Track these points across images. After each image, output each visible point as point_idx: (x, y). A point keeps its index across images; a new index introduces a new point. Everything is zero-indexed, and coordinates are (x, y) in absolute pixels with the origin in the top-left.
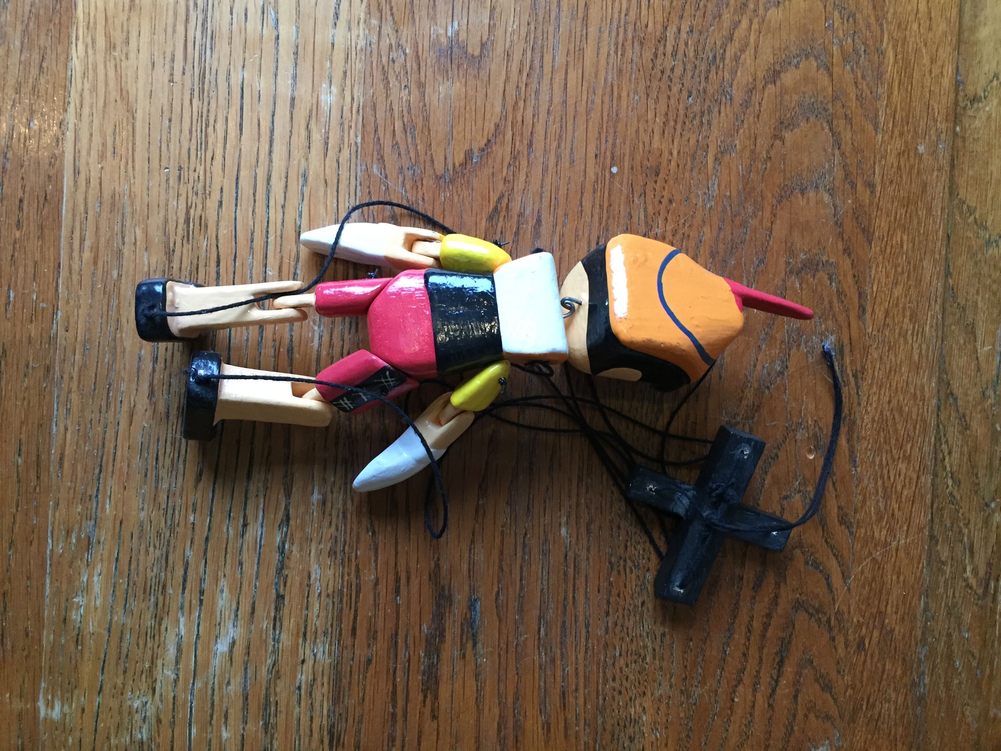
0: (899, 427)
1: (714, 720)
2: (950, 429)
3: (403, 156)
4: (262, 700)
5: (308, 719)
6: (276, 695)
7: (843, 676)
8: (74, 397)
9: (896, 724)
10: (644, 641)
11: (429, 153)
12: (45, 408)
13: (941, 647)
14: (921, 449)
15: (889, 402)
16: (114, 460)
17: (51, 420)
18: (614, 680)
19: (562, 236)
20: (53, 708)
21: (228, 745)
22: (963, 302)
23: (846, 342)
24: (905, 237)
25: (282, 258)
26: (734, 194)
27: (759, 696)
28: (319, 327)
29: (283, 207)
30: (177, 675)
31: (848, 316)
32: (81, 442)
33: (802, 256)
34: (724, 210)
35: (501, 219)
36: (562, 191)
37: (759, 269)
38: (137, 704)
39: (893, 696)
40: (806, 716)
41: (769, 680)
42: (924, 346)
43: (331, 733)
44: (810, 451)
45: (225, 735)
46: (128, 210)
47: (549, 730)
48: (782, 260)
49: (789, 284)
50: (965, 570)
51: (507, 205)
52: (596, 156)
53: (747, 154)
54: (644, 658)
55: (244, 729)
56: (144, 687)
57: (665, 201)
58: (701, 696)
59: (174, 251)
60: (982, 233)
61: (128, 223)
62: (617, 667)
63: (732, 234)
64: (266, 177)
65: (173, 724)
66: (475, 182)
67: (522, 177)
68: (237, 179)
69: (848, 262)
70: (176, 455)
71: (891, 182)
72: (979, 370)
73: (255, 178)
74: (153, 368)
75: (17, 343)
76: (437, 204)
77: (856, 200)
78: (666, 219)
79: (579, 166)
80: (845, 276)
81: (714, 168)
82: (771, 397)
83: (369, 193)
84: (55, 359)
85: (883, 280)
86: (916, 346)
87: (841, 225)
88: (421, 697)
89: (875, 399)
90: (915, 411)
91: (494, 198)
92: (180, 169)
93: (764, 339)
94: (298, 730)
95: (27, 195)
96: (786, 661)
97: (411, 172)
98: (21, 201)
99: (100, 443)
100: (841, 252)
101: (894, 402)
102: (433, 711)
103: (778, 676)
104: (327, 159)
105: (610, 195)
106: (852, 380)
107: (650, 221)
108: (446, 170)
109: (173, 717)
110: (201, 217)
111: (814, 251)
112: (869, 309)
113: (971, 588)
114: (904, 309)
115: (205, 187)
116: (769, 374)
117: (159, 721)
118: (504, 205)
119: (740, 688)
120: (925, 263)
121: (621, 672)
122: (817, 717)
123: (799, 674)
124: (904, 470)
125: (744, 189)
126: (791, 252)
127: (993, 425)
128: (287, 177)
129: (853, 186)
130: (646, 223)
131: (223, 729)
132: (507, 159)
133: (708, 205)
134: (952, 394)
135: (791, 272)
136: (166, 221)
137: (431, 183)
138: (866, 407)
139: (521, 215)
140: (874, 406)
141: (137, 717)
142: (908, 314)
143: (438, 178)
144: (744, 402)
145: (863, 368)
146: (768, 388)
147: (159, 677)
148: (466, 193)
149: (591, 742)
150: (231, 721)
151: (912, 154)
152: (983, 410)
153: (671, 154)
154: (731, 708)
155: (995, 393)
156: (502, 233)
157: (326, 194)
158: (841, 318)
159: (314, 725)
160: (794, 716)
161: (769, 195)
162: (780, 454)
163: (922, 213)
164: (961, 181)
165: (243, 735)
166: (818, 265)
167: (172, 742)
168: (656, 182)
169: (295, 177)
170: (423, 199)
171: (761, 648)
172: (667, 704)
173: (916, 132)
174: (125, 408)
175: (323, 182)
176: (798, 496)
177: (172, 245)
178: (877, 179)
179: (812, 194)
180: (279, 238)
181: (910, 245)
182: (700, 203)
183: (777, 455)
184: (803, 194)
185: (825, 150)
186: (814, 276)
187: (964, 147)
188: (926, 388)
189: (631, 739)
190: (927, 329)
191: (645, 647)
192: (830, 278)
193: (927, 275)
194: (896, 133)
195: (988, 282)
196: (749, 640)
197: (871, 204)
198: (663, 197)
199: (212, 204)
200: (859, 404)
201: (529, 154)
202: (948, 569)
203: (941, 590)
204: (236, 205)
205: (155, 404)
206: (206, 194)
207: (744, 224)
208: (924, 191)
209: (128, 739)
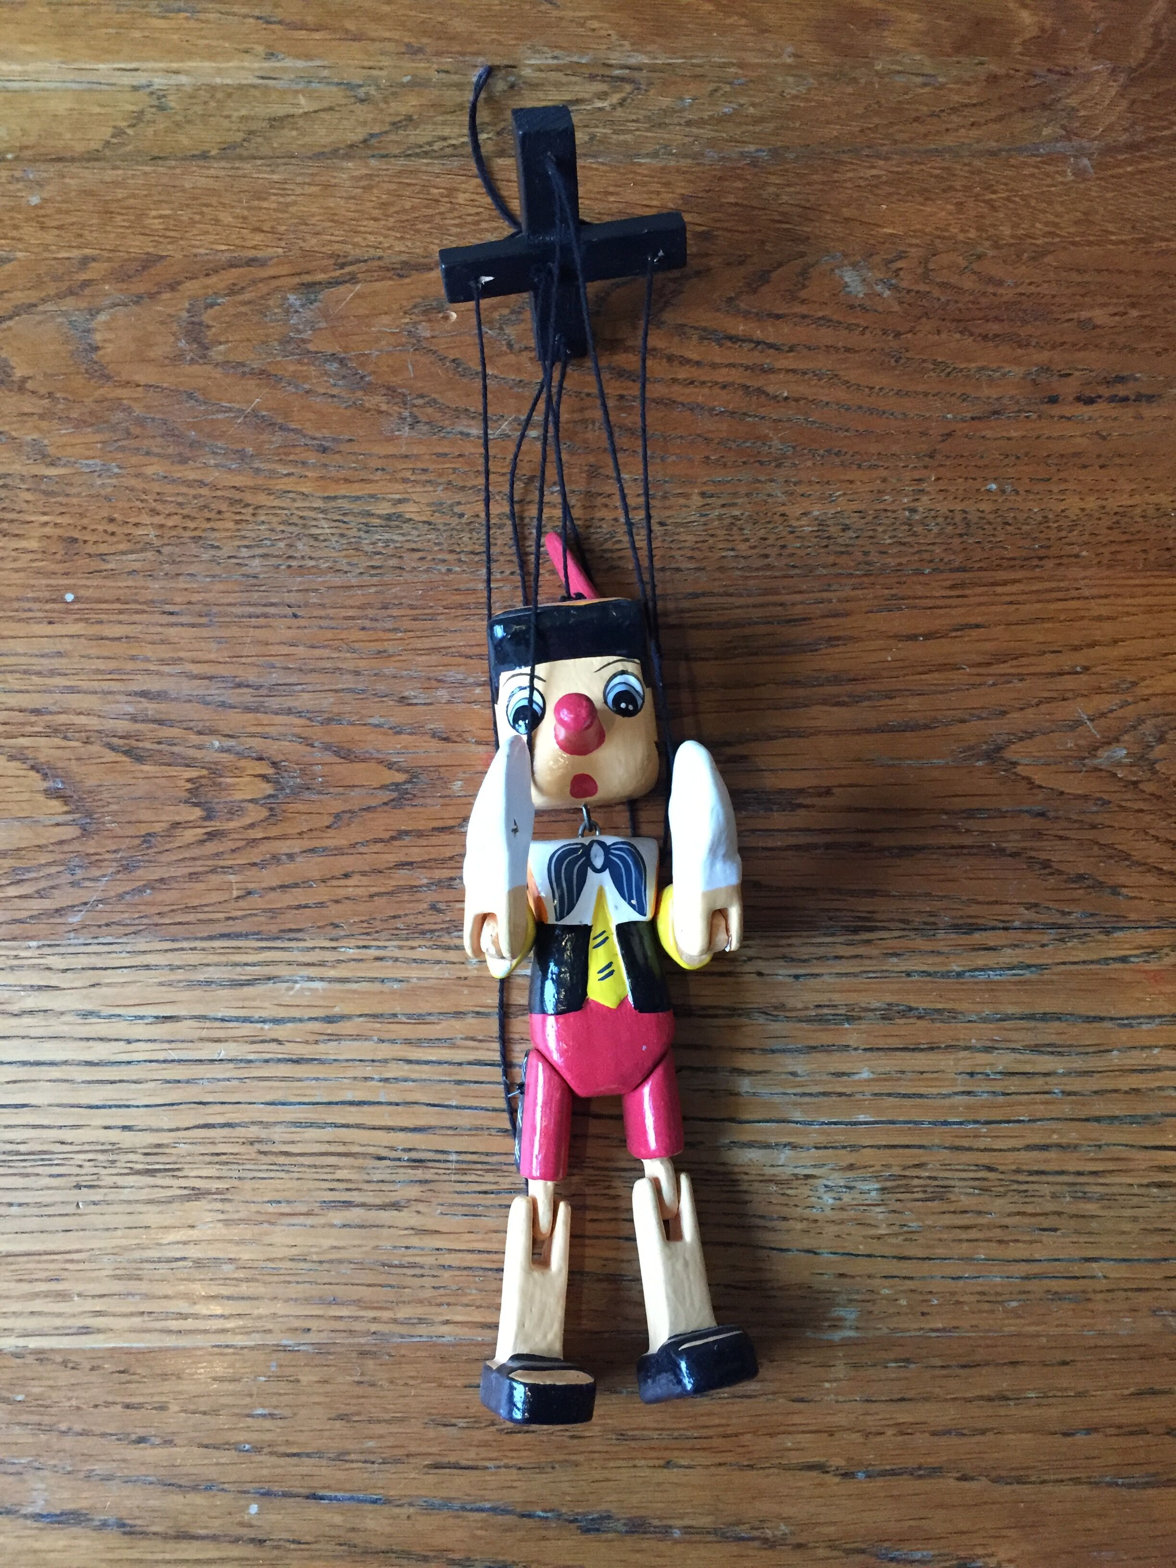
0: (408, 205)
1: (814, 422)
2: (412, 140)
3: (57, 882)
4: (816, 1026)
5: (838, 962)
6: (807, 1008)
7: (747, 256)
8: (403, 1313)
9: (809, 184)
10: (712, 520)
11: (51, 848)
12: (419, 1354)
13: (705, 132)
14: (438, 175)
15: (376, 219)
16: (489, 1252)
17: (435, 1345)
18: (766, 556)
19: (163, 662)
20: (842, 1319)
21: (880, 1070)
22: (241, 135)
23: (297, 280)
24: (154, 213)
25: (201, 1040)
26: (99, 437)
27: (778, 365)
28: (296, 982)
29: (129, 1042)
30: (785, 1146)
31: (262, 280)
32: (465, 1300)
33: (182, 344)
34: (122, 449)
35: (141, 744)
36: (101, 665)
37: (201, 398)
38: (828, 1199)
39: (772, 189)
40: (803, 302)
41: (756, 353)
42: (299, 179)
43: (856, 931)
44: (447, 318)
45: (865, 1075)
46: (137, 1255)
47: (838, 638)
48: (188, 369)
49: (220, 358)
50: (601, 109)
51: (121, 737)
52: (50, 623)
53: (44, 424)
54: (736, 518)
55: (856, 1049)
56: (805, 1191)
57: (111, 528)
58: (782, 440)
59: (193, 1189)
60: (148, 117)
61: (154, 1254)
62: (750, 552)
63: (154, 437)
64: (87, 1068)
65: (854, 1148)
66: (91, 782)
67: (82, 720)
68: (91, 1107)
69: (188, 284)
70: (479, 1166)
71: (81, 236)
72: (331, 109)
73: (89, 1082)
74: (358, 1206)
75: (328, 1400)
76: (120, 832)
77: (104, 280)
78: (136, 525)
79: (66, 645)
80: (207, 287)
81: (65, 465)
82: (374, 372)
83: (107, 925)
84: (350, 1345)
85: (212, 238)
86: (299, 190)
87: (140, 297)
88: (802, 812)
89: (372, 238)
90: (386, 186)
91: (111, 756)
92: (78, 1187)
93: (297, 387)
94: (855, 975)
95: (118, 1399)
96: (733, 332)
97: (78, 871)
98: (128, 1406)
99: (465, 1273)
100: (177, 295)
101: (376, 213)
102: (820, 795)
103: (751, 341)
104: (63, 985)
105: (106, 602)
106: (347, 269)
107: (139, 546)
108: (73, 822)
109: (844, 1147)
110: (146, 1154)
111: (175, 327)
112: (251, 254)
113: (624, 100)
114: (249, 208)
115: (103, 1151)
116: (344, 377)
117: (851, 1167)
118: (121, 742)
119: (771, 389)
120: (188, 185)
121: (754, 547)
122: (804, 286)
123: (746, 315)
124: (467, 196)
125: (92, 425)
126: (177, 358)
127: (403, 85)
128: (88, 1039)
129: (86, 284)
130: (142, 550)
131: (857, 1077)
132: (57, 741)
133: (116, 470)
134: (365, 141)
135: (204, 356)
136: (150, 1202)
137: (92, 842)
138: (384, 249)
139: (134, 719)
140: (381, 239)
141: (847, 1198)
142: (256, 203)
143: (85, 832)
144: (384, 407)
145: (331, 256)
146: (362, 378)
147: (789, 1171)
148: (105, 795)
149: (853, 581)
150: (844, 1068)
151: (42, 212)
152: (386, 101)
153: (46, 524)
154: (797, 400)
155: (360, 86)
156: (159, 743)
157: (109, 985)
158: (264, 288)
159: (847, 954)
160: (804, 317)
161: (102, 391)
162: (452, 357)
163: (120, 193)
164: (79, 148)
165: (865, 1050)
166: (193, 323)
167: (879, 1147)
168: (85, 542)
169: (87, 1028)
170: (115, 851)
171: (714, 366)
172: (795, 484)
173: (12, 209)
174: (415, 1241)
175: (93, 989)
176: (508, 330)
177: (186, 1192)
178: (75, 253)
179: (98, 337)
180: (173, 1045)
181: (164, 205)
182: (114, 481)
183: (454, 361)
184: (97, 348)
185: (39, 323)
186: (208, 326)
187: (33, 147)
188: (357, 173)
189: (846, 528)
190: (275, 177)
191: (720, 517)
192: (211, 306)
193: (202, 182)
194: (14, 233)
195: (213, 104)
196: (704, 383)
197: (109, 259)
198: (105, 531)
199: (127, 1139)
200: (380, 258)
201: (51, 713)
202: (600, 131)
203: (628, 137)
204: (128, 1106)
205: (409, 1201)
206: (115, 1148)
207: (140, 422)
208: (91, 193)
209: (879, 1209)
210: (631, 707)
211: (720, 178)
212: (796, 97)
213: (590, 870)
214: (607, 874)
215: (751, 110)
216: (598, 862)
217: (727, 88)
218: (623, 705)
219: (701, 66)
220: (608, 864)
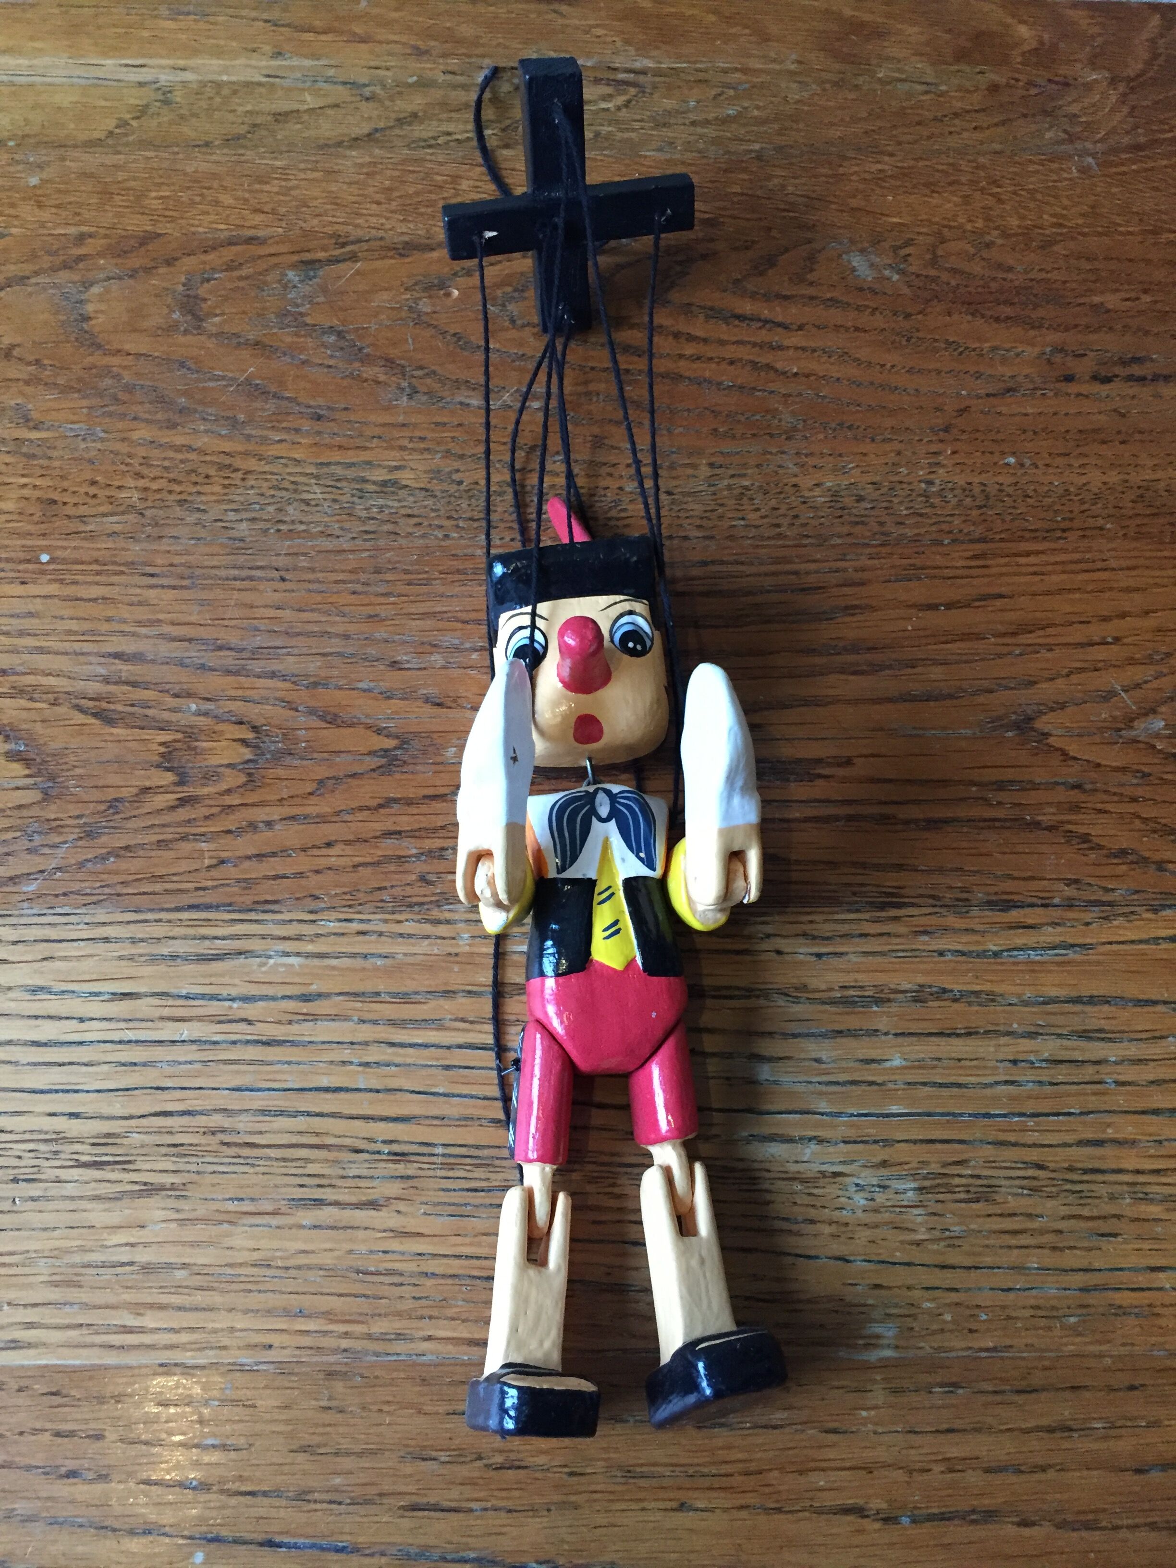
0: (411, 190)
1: (824, 397)
2: (417, 134)
3: (11, 848)
4: (840, 1009)
5: (863, 940)
6: (831, 990)
7: (753, 242)
8: (379, 1327)
9: (815, 176)
10: (721, 490)
11: (9, 813)
12: (395, 1375)
13: (710, 132)
14: (441, 164)
15: (379, 203)
16: (478, 1258)
17: (414, 1364)
18: (778, 526)
19: (140, 623)
20: (878, 1337)
21: (914, 1056)
22: (245, 128)
23: (295, 258)
24: (154, 194)
25: (162, 1018)
26: (85, 403)
27: (786, 343)
28: (270, 957)
29: (81, 1020)
30: (810, 1139)
31: (260, 257)
32: (450, 1312)
33: (176, 316)
34: (110, 415)
35: (112, 707)
36: (74, 625)
37: (193, 366)
38: (860, 1200)
39: (776, 181)
40: (811, 284)
41: (764, 332)
42: (302, 166)
43: (883, 907)
44: (448, 295)
45: (897, 1062)
46: (77, 1259)
47: (856, 607)
48: (181, 339)
49: (214, 330)
50: (607, 110)
51: (91, 699)
52: (23, 583)
53: (29, 390)
54: (746, 488)
55: (886, 1034)
56: (832, 1190)
57: (93, 490)
58: (793, 413)
59: (145, 1184)
60: (153, 110)
61: (96, 1257)
62: (760, 522)
63: (142, 403)
64: (34, 1049)
65: (887, 1143)
66: (54, 746)
67: (52, 681)
68: (34, 1092)
69: (186, 260)
70: (468, 1161)
71: (79, 214)
72: (337, 106)
73: (35, 1064)
74: (330, 1204)
75: (290, 1428)
76: (86, 798)
77: (100, 255)
78: (119, 487)
79: (37, 605)
80: (204, 263)
81: (48, 429)
82: (373, 345)
83: (65, 894)
84: (316, 1364)
85: (213, 217)
86: (302, 176)
87: (135, 271)
88: (820, 782)
89: (373, 220)
90: (389, 173)
91: (80, 718)
92: (15, 1180)
93: (293, 357)
94: (882, 954)
95: (48, 1426)
96: (738, 311)
97: (36, 837)
98: (58, 1434)
99: (450, 1281)
100: (174, 270)
101: (380, 197)
102: (839, 765)
103: (760, 320)
104: (11, 959)
105: (82, 563)
106: (348, 248)
107: (121, 509)
108: (35, 786)
109: (876, 1142)
110: (94, 1145)
111: (169, 300)
112: (251, 233)
113: (629, 101)
114: (250, 191)
115: (46, 1141)
116: (342, 349)
117: (884, 1164)
118: (91, 704)
119: (779, 365)
120: (189, 170)
121: (766, 516)
122: (812, 270)
123: (753, 296)
124: (471, 183)
125: (79, 391)
126: (172, 328)
127: (410, 86)
128: (36, 1017)
129: (80, 259)
130: (123, 513)
131: (888, 1064)
132: (23, 703)
133: (102, 435)
134: (369, 135)
135: (199, 327)
136: (97, 1198)
137: (53, 807)
138: (386, 231)
139: (106, 681)
140: (383, 221)
141: (880, 1198)
142: (257, 186)
143: (47, 796)
144: (382, 378)
145: (331, 236)
146: (360, 349)
147: (816, 1167)
148: (72, 758)
149: (868, 551)
150: (873, 1054)
151: (39, 192)
152: (391, 99)
153: (25, 485)
154: (807, 376)
155: (365, 85)
156: (132, 705)
157: (64, 958)
158: (262, 265)
159: (872, 932)
160: (812, 298)
161: (90, 359)
162: (452, 331)
163: (121, 176)
164: (83, 137)
165: (896, 1035)
166: (188, 296)
167: (915, 1142)
168: (65, 504)
169: (38, 1005)
170: (78, 817)
171: (722, 343)
172: (806, 455)
173: (11, 188)
174: (395, 1245)
175: (45, 963)
176: (510, 307)
177: (137, 1187)
178: (72, 230)
179: (90, 308)
180: (131, 1025)
181: (164, 187)
182: (99, 445)
183: (454, 335)
184: (89, 318)
185: (30, 294)
186: (204, 299)
187: (35, 135)
188: (359, 161)
189: (860, 499)
190: (278, 163)
191: (729, 487)
192: (208, 280)
193: (204, 167)
194: (12, 211)
195: (218, 100)
196: (711, 359)
197: (106, 236)
198: (87, 494)
199: (74, 1127)
200: (382, 239)
201: (17, 674)
202: (605, 129)
203: (633, 135)
204: (77, 1091)
205: (389, 1199)
206: (59, 1138)
207: (129, 389)
208: (91, 176)
209: (916, 1211)
210: (639, 647)
211: (725, 171)
212: (798, 102)
213: (594, 819)
214: (613, 824)
215: (756, 113)
216: (604, 811)
217: (731, 92)
218: (631, 645)
219: (705, 71)
220: (614, 814)
